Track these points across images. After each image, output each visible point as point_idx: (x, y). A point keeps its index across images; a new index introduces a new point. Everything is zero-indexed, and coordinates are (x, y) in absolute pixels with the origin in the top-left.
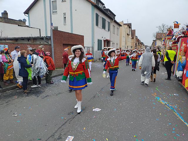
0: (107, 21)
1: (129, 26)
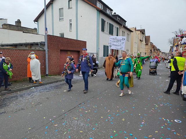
1: (143, 32)
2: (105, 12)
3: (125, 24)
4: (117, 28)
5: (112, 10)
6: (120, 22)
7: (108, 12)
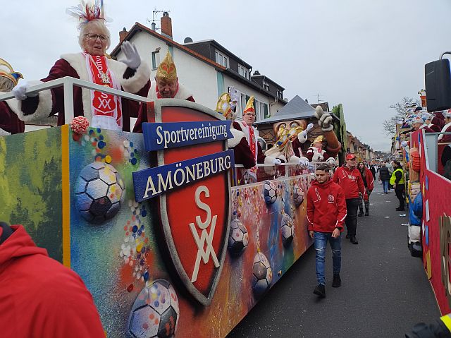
0: (261, 103)
2: (236, 73)
3: (282, 95)
4: (265, 106)
5: (251, 68)
6: (270, 93)
7: (242, 72)
